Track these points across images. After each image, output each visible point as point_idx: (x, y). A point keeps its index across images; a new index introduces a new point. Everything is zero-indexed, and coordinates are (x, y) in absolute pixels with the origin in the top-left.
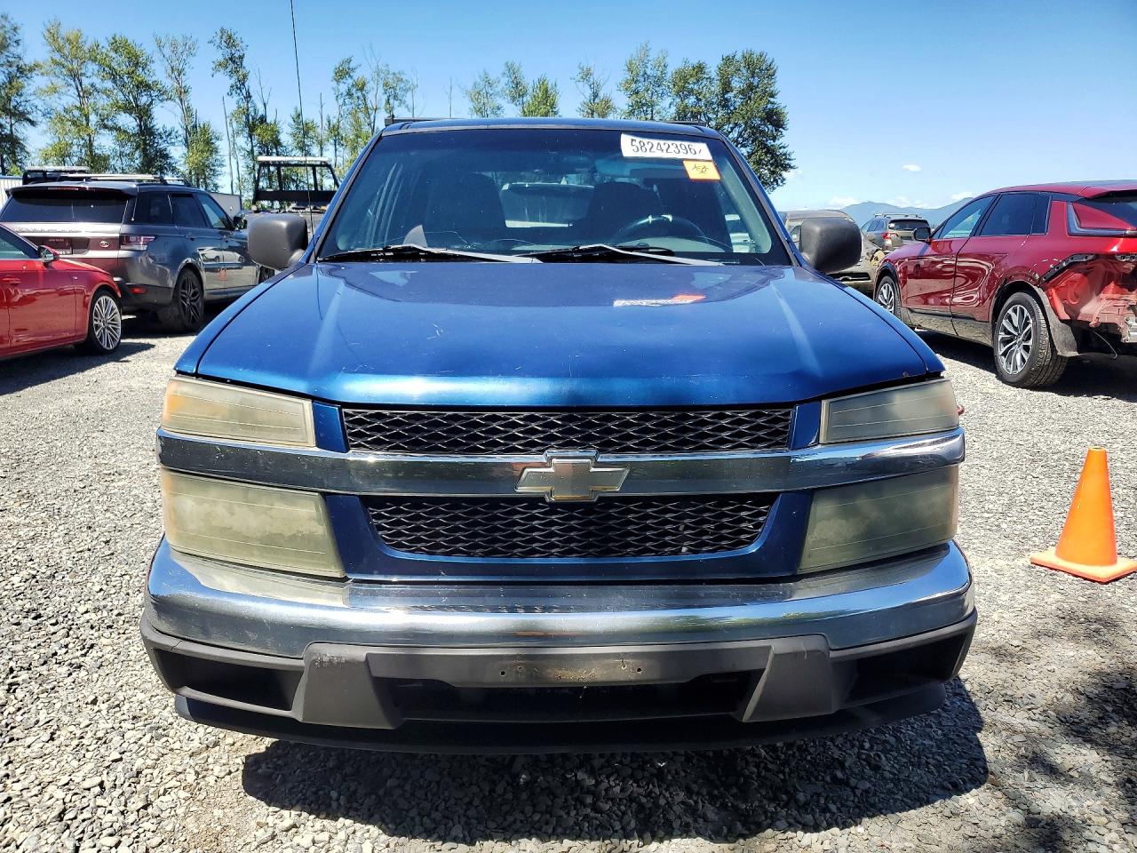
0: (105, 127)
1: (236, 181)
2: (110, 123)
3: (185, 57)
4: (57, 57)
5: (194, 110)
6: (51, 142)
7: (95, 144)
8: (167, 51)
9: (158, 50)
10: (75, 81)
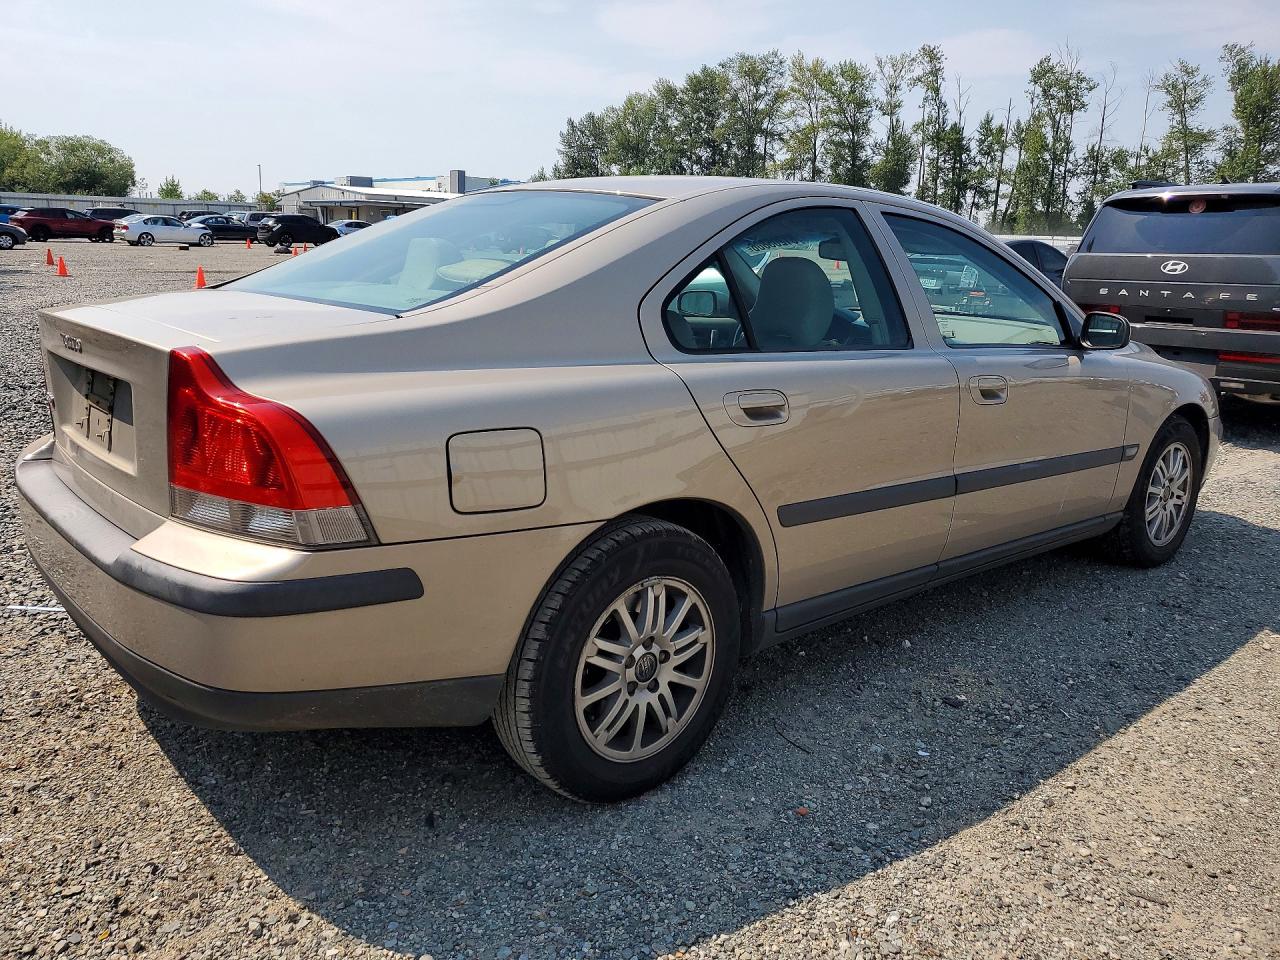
5: (900, 123)
8: (887, 72)
9: (879, 70)
10: (809, 105)
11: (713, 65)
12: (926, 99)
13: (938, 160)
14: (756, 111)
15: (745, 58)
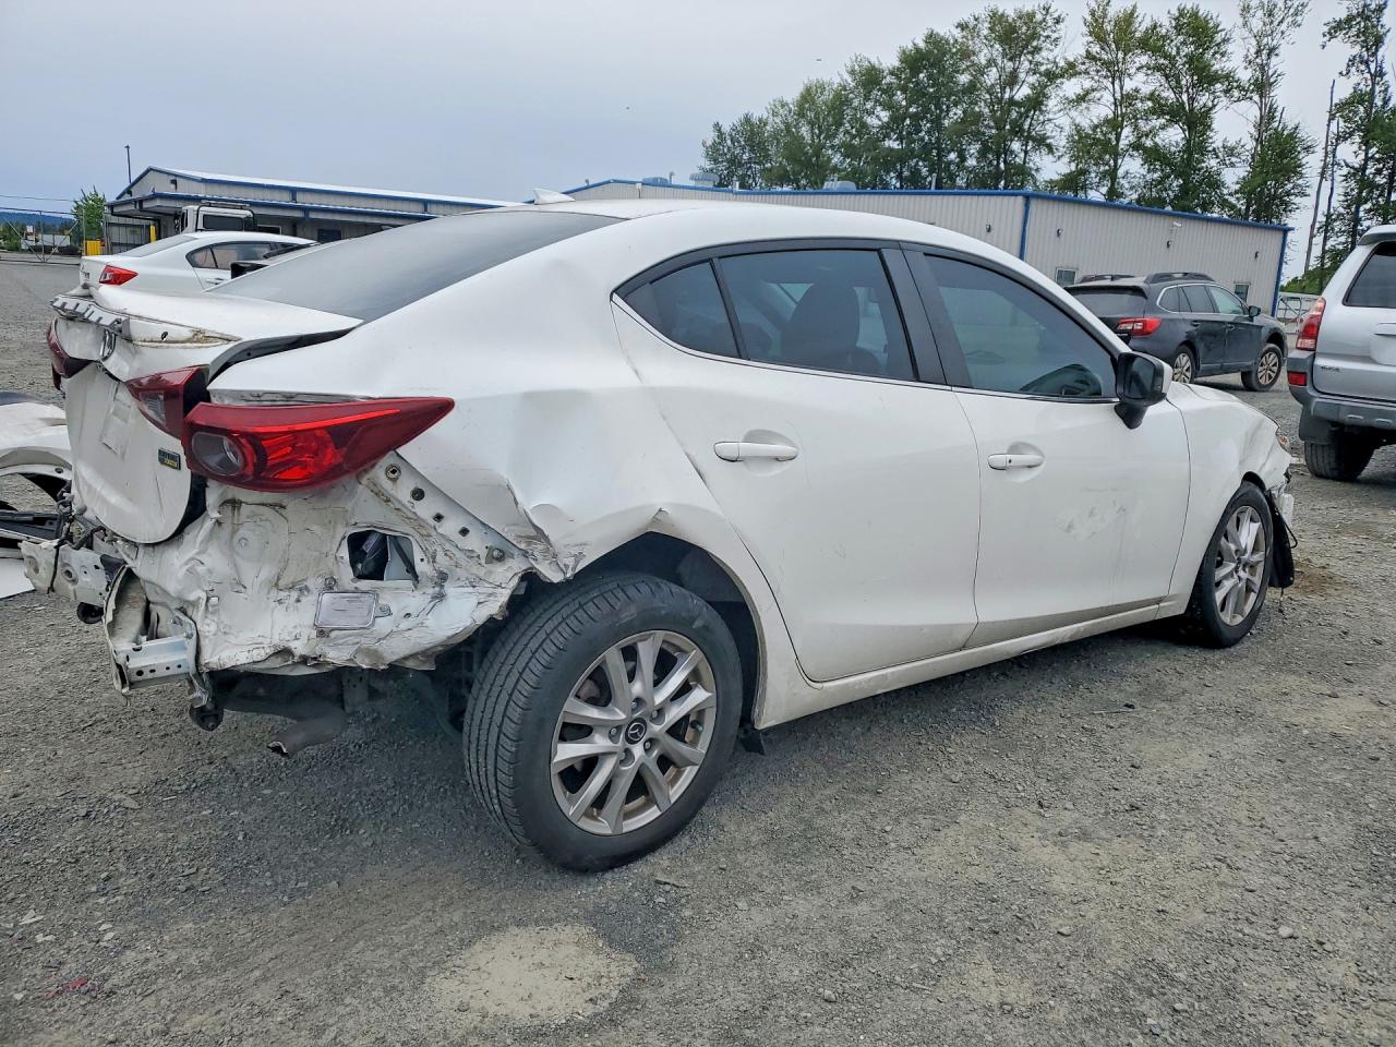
0: (1140, 147)
1: (1321, 219)
2: (1149, 143)
3: (1283, 27)
4: (1095, 49)
5: (1280, 109)
6: (1065, 171)
7: (1120, 172)
8: (1257, 23)
9: (1240, 21)
10: (1113, 83)
11: (947, 30)
12: (1352, 61)
13: (1364, 168)
14: (1012, 101)
15: (996, 18)
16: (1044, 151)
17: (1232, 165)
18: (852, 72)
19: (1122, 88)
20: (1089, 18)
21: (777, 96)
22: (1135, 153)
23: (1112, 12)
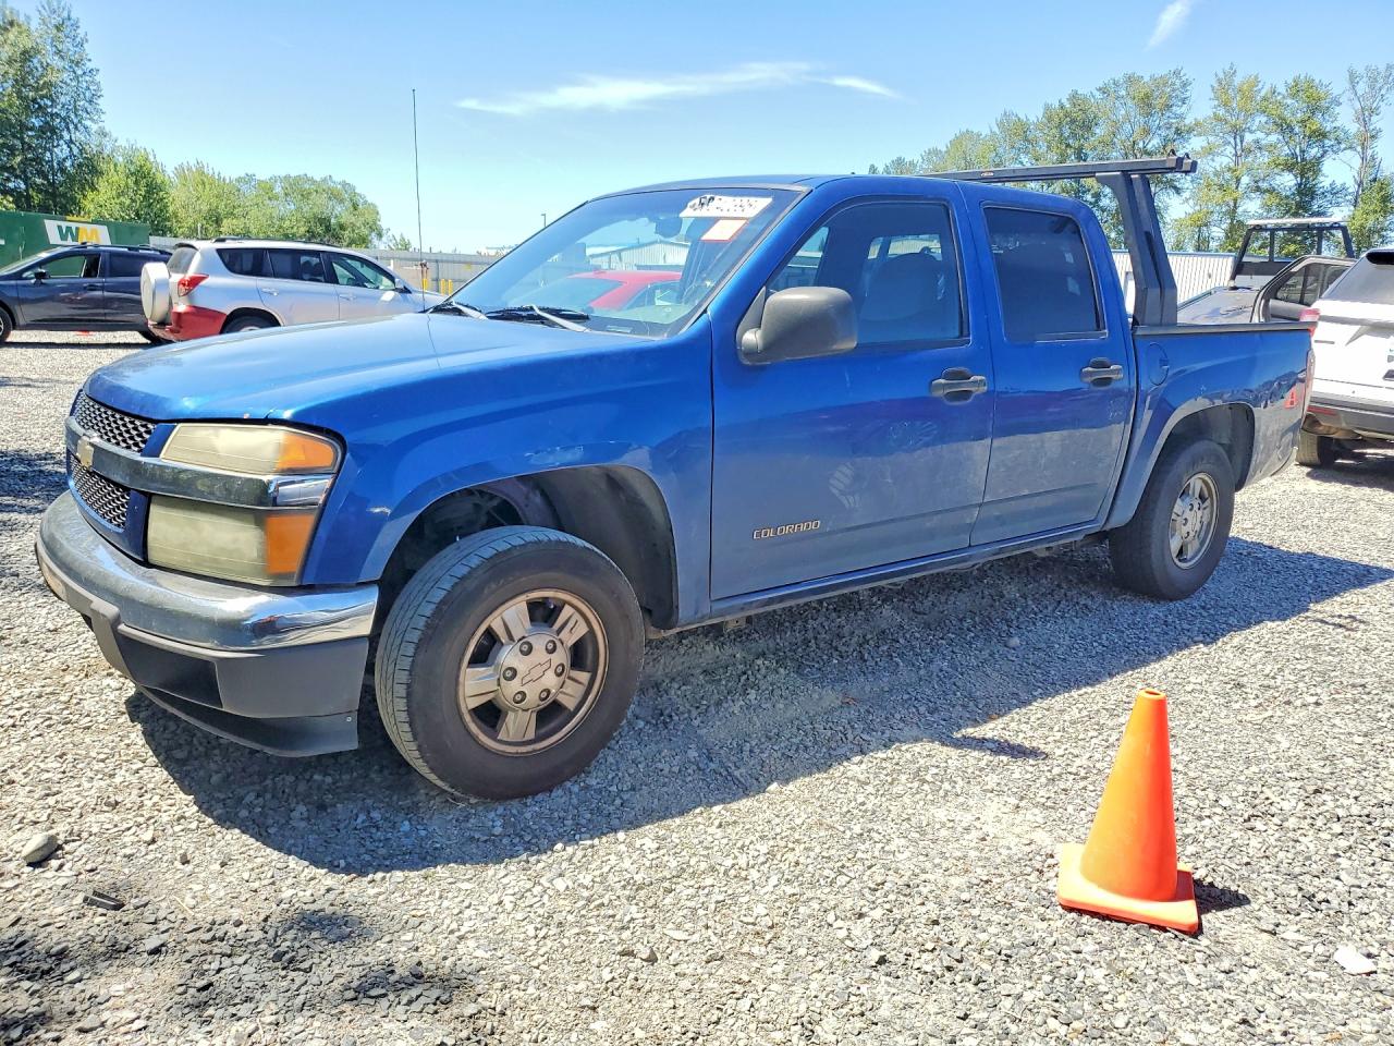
0: (1258, 189)
2: (1265, 185)
3: (1383, 92)
4: (1221, 112)
6: (1191, 211)
7: (1240, 210)
10: (1235, 138)
14: (1144, 151)
15: (1135, 80)
16: (1171, 191)
17: (1338, 205)
18: (1000, 125)
19: (1242, 142)
20: (1216, 85)
21: (932, 145)
22: (1253, 195)
23: (1237, 80)
